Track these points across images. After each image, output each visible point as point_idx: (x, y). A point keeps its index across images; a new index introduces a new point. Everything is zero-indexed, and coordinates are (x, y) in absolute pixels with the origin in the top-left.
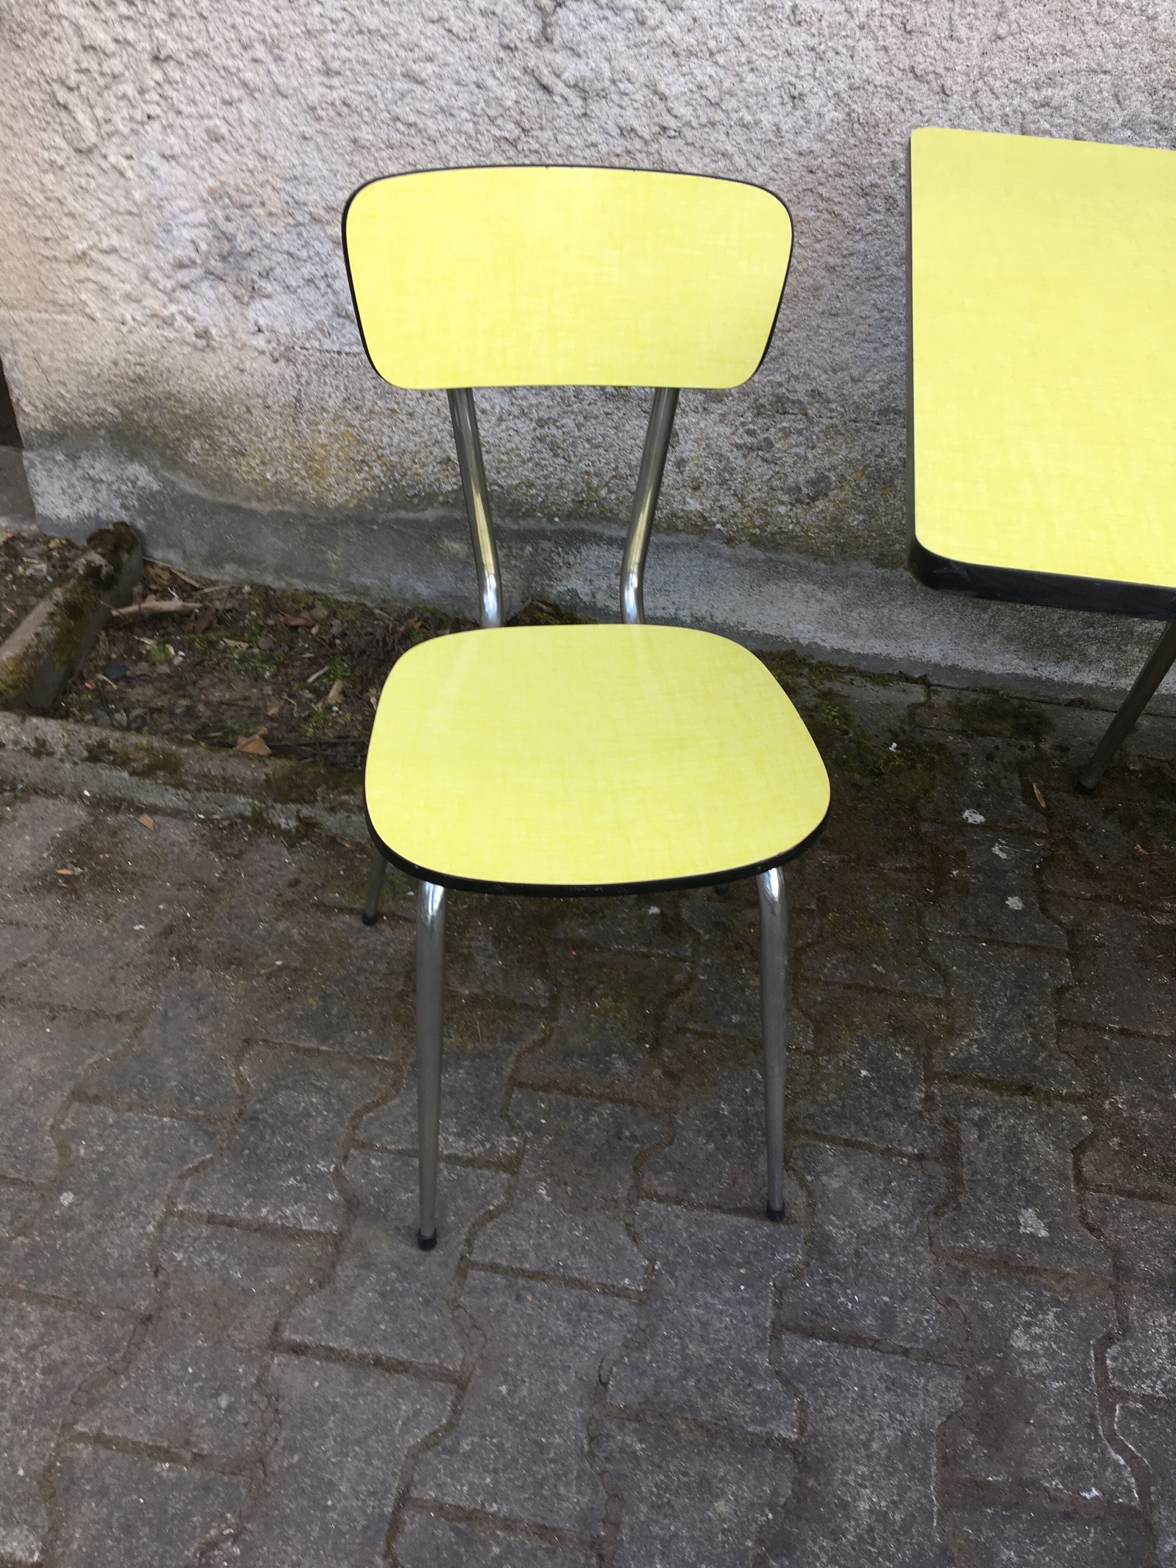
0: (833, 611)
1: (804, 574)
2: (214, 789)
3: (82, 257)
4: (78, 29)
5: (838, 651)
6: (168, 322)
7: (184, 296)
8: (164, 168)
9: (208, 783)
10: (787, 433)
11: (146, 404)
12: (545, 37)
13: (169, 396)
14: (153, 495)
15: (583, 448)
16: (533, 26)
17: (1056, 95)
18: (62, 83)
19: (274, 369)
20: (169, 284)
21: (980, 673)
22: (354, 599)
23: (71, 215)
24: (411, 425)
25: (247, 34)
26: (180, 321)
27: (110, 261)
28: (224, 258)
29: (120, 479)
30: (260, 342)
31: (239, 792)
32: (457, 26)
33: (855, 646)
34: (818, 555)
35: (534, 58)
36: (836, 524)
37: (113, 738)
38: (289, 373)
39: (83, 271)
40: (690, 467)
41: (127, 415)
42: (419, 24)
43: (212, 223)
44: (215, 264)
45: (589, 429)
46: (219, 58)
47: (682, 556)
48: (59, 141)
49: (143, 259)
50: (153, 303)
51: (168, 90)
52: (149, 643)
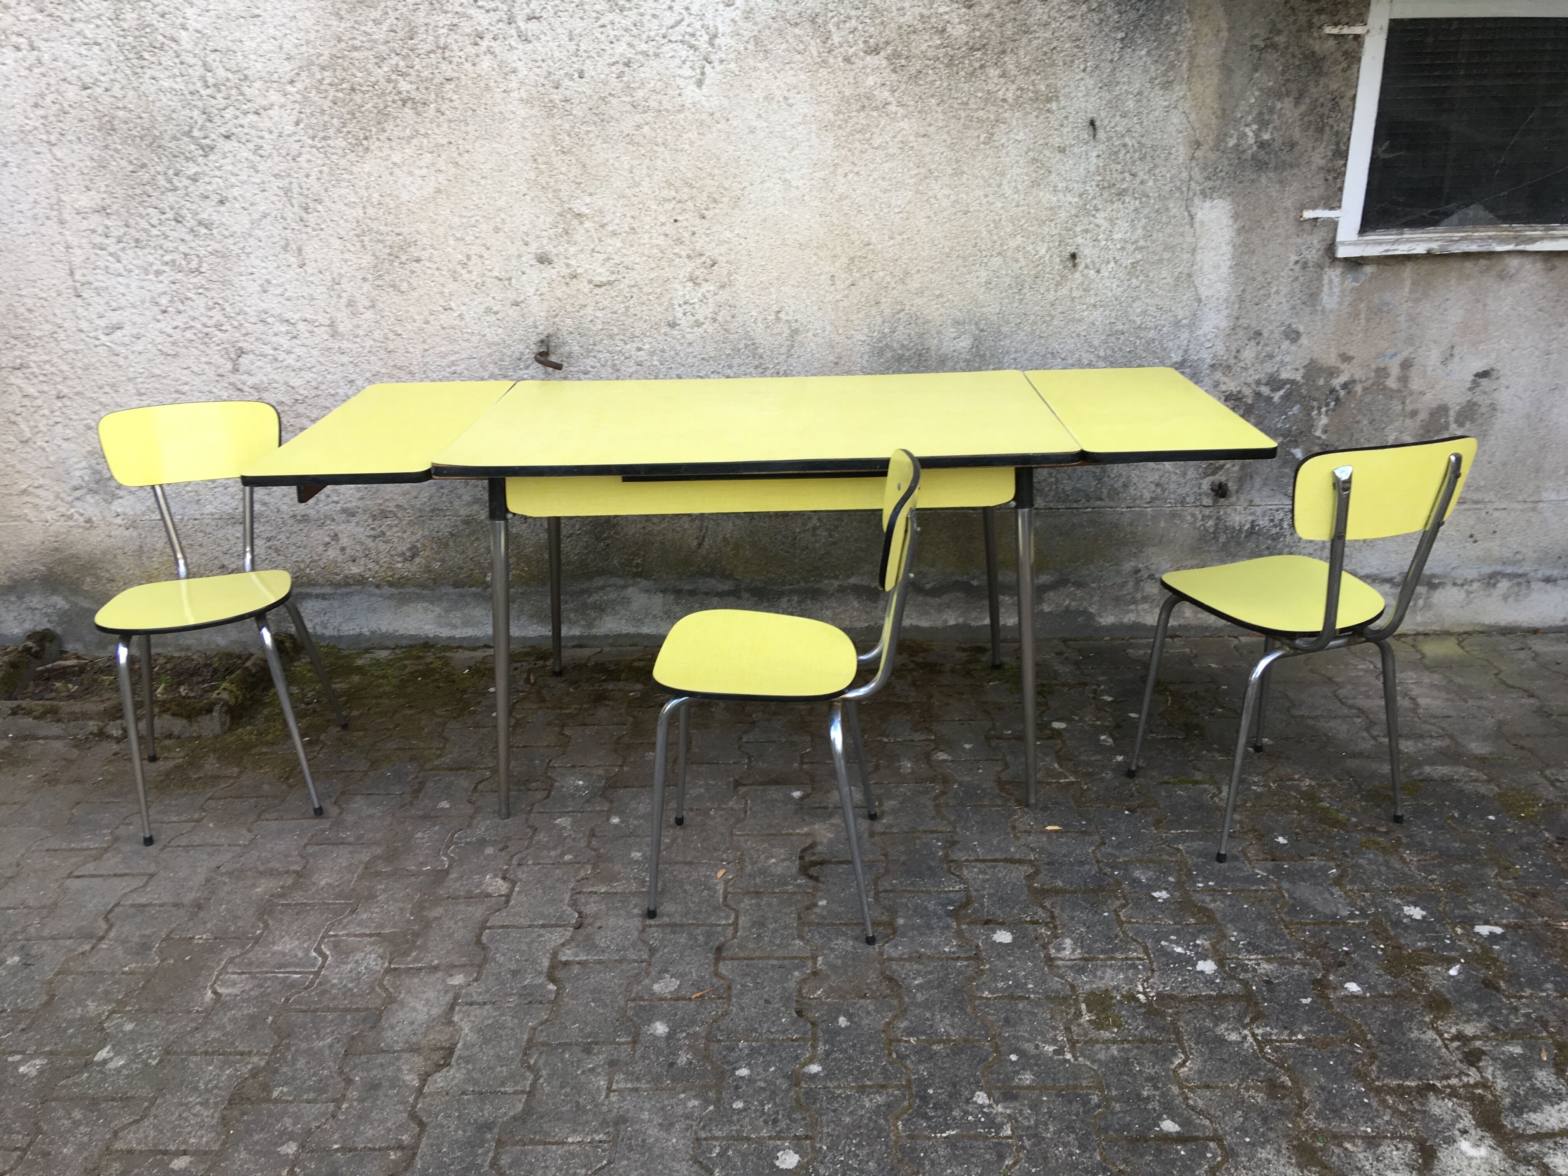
0: (440, 616)
1: (420, 598)
2: (77, 719)
3: (24, 492)
4: (20, 388)
5: (450, 638)
6: (70, 517)
7: (78, 504)
8: (65, 445)
9: (75, 717)
10: (390, 527)
11: (60, 562)
12: (236, 370)
13: (72, 556)
14: (65, 612)
15: (292, 549)
16: (229, 366)
17: (459, 369)
18: (13, 412)
19: (127, 533)
20: (70, 499)
21: (524, 638)
22: (183, 654)
23: (19, 472)
24: (202, 550)
25: (101, 382)
26: (76, 516)
27: (38, 492)
28: (97, 482)
29: (47, 606)
30: (118, 520)
31: (91, 719)
32: (196, 369)
33: (458, 633)
34: (424, 586)
35: (233, 378)
36: (428, 569)
37: (24, 703)
38: (135, 534)
39: (26, 499)
40: (348, 551)
41: (50, 569)
42: (179, 371)
43: (90, 467)
44: (93, 486)
45: (293, 539)
46: (88, 394)
47: (356, 598)
48: (11, 438)
49: (56, 488)
50: (62, 509)
51: (65, 410)
52: (58, 684)
